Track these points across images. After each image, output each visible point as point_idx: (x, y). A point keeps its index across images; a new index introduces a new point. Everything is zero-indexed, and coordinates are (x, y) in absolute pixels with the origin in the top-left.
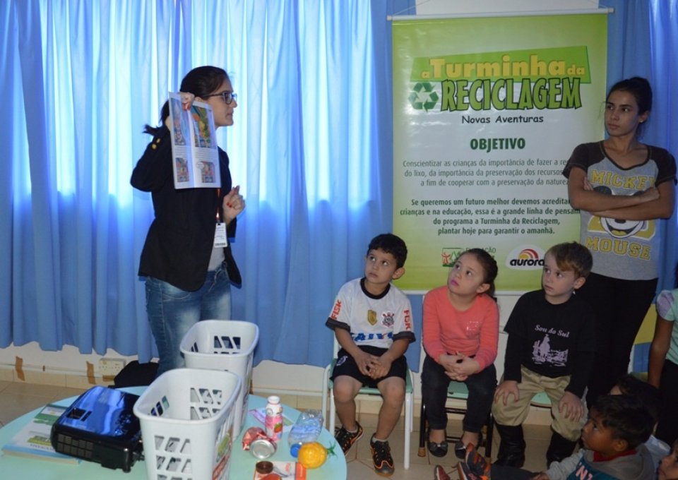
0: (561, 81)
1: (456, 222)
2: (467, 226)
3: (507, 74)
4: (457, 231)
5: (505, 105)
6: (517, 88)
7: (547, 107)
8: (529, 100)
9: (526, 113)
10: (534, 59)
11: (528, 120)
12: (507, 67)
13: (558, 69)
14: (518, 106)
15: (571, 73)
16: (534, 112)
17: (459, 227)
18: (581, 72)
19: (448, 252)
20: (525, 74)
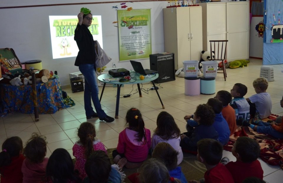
0: (144, 21)
1: (129, 47)
2: (131, 48)
3: (136, 20)
4: (130, 49)
5: (136, 25)
6: (138, 22)
7: (143, 25)
8: (140, 24)
9: (139, 27)
10: (140, 17)
11: (140, 28)
12: (136, 18)
13: (144, 19)
14: (138, 26)
15: (146, 19)
16: (141, 27)
17: (130, 48)
18: (147, 19)
19: (129, 53)
20: (139, 20)
